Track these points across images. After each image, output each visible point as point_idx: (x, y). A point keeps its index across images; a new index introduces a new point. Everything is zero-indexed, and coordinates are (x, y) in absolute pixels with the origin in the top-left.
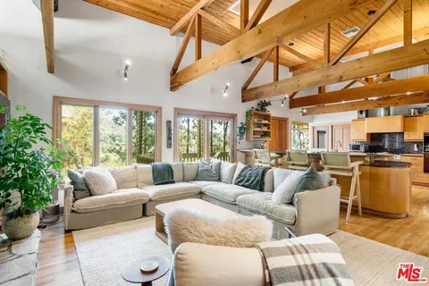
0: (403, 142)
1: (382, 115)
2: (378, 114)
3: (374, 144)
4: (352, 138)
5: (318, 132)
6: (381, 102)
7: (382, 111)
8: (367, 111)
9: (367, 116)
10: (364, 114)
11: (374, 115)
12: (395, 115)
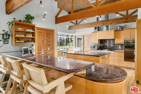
0: (114, 44)
1: (105, 30)
2: (103, 30)
3: (102, 45)
4: (92, 42)
5: (78, 39)
6: (105, 23)
7: (105, 28)
8: (98, 28)
9: (98, 30)
10: (97, 29)
11: (101, 30)
12: (111, 30)
